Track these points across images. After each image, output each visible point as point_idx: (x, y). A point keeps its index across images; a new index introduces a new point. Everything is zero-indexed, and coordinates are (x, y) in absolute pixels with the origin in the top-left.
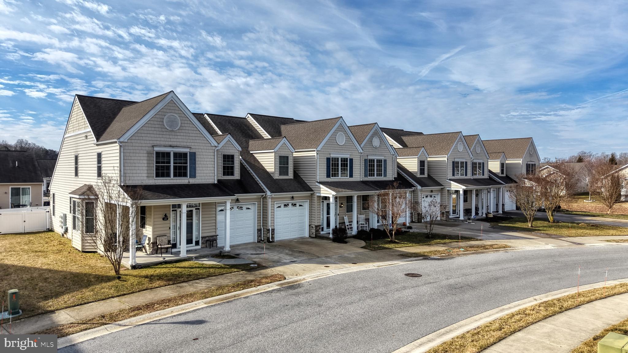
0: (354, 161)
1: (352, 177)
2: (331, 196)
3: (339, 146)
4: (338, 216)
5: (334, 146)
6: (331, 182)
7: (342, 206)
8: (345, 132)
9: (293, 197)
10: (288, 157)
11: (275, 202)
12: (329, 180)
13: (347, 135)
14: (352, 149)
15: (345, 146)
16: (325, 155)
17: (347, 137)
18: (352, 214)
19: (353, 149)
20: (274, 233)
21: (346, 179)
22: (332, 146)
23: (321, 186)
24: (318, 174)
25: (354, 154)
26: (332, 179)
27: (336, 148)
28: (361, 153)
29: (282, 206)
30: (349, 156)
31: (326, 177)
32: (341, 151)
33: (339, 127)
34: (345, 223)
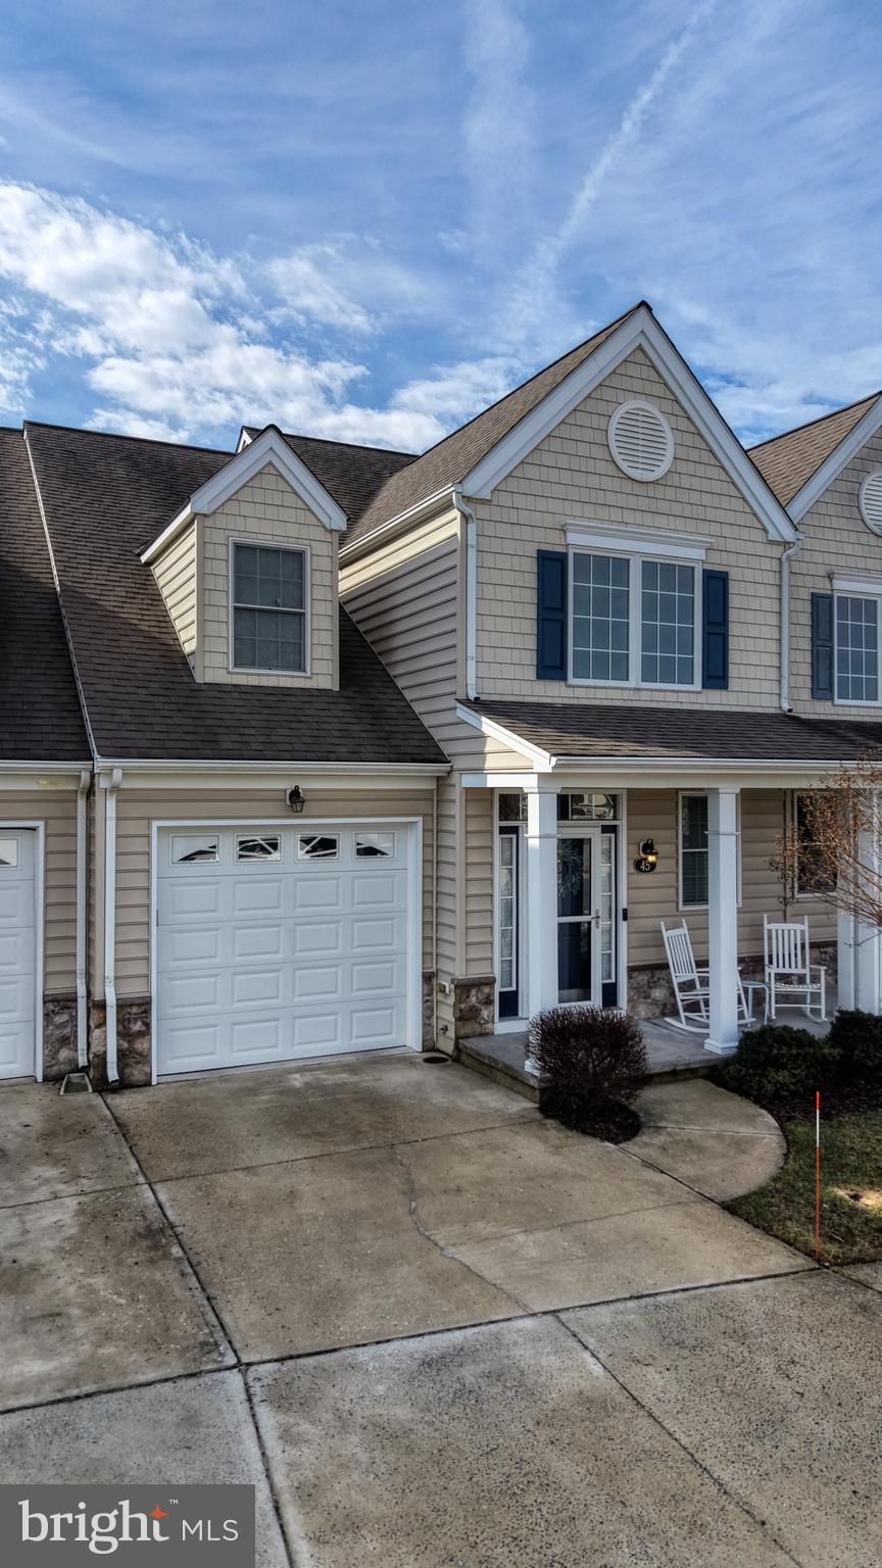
0: (733, 588)
1: (725, 687)
2: (528, 783)
3: (627, 486)
4: (623, 926)
5: (593, 481)
6: (566, 707)
7: (651, 858)
8: (668, 406)
9: (295, 795)
10: (299, 556)
11: (155, 824)
12: (552, 693)
13: (683, 424)
14: (720, 515)
15: (670, 493)
16: (527, 533)
17: (688, 439)
18: (706, 913)
19: (730, 517)
20: (148, 1025)
21: (683, 697)
22: (580, 479)
23: (488, 726)
24: (472, 651)
25: (731, 545)
26: (580, 693)
27: (611, 499)
28: (786, 545)
29: (228, 847)
30: (700, 554)
31: (531, 673)
32: (648, 519)
33: (633, 370)
34: (666, 966)
